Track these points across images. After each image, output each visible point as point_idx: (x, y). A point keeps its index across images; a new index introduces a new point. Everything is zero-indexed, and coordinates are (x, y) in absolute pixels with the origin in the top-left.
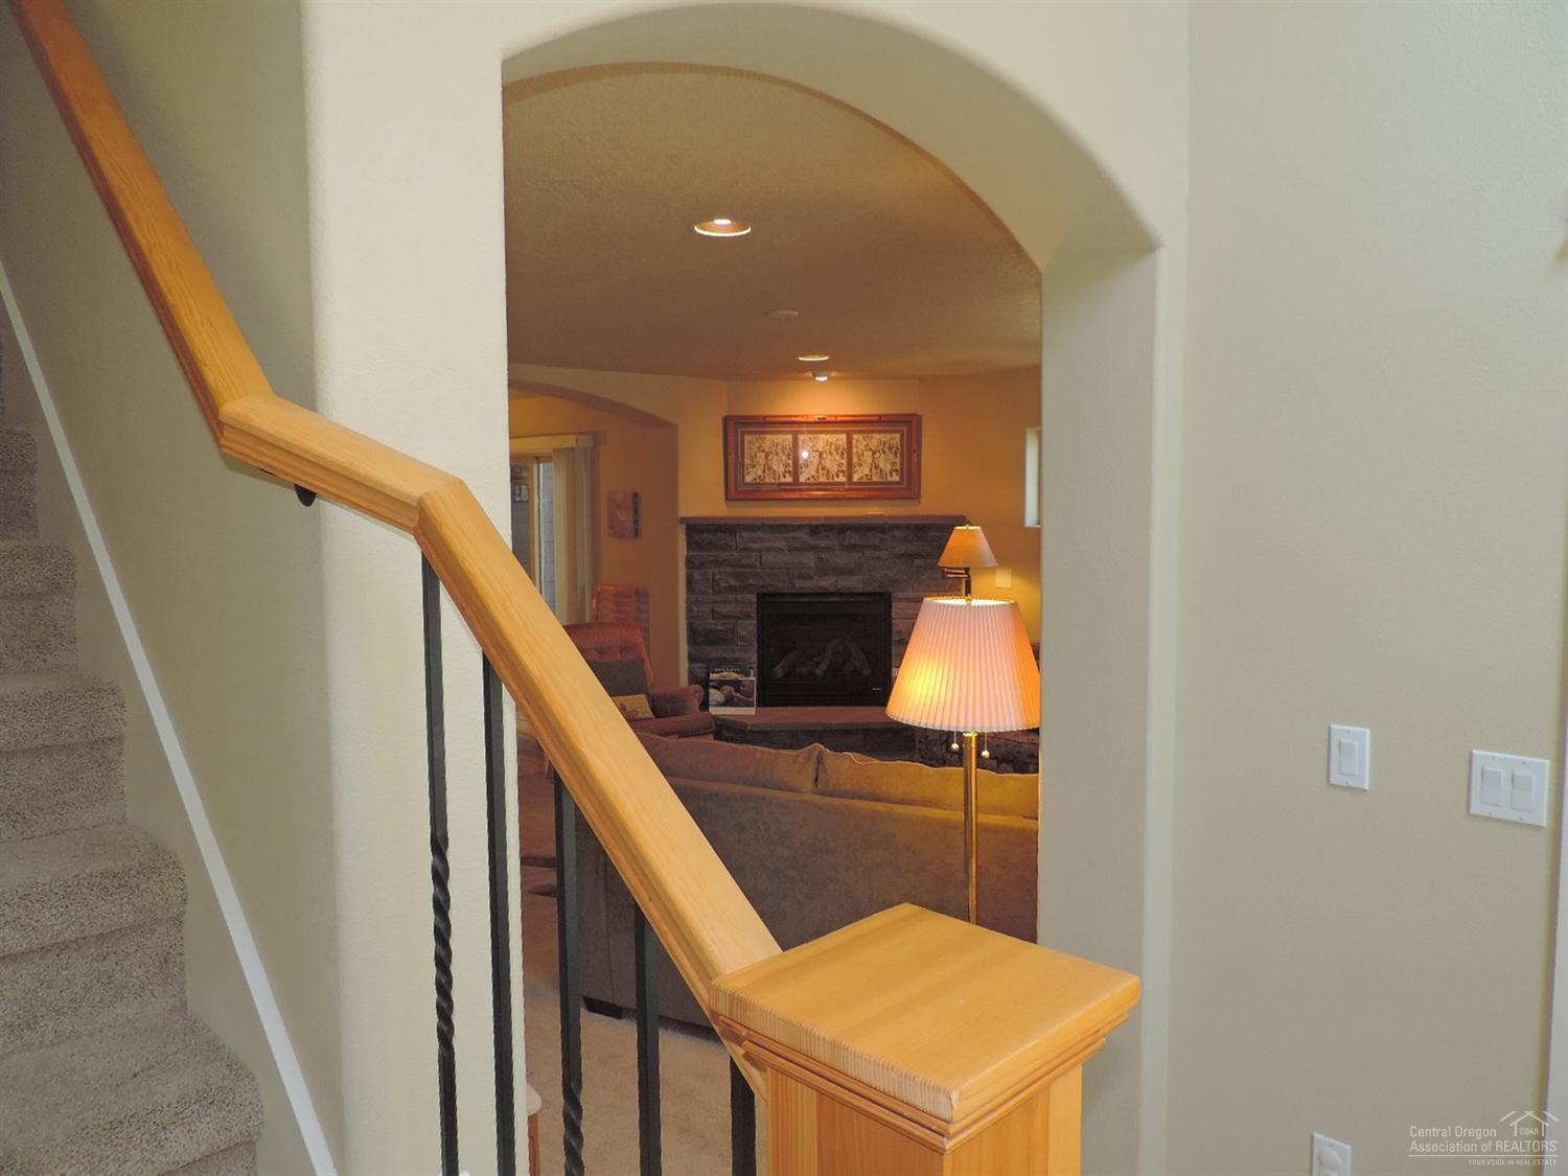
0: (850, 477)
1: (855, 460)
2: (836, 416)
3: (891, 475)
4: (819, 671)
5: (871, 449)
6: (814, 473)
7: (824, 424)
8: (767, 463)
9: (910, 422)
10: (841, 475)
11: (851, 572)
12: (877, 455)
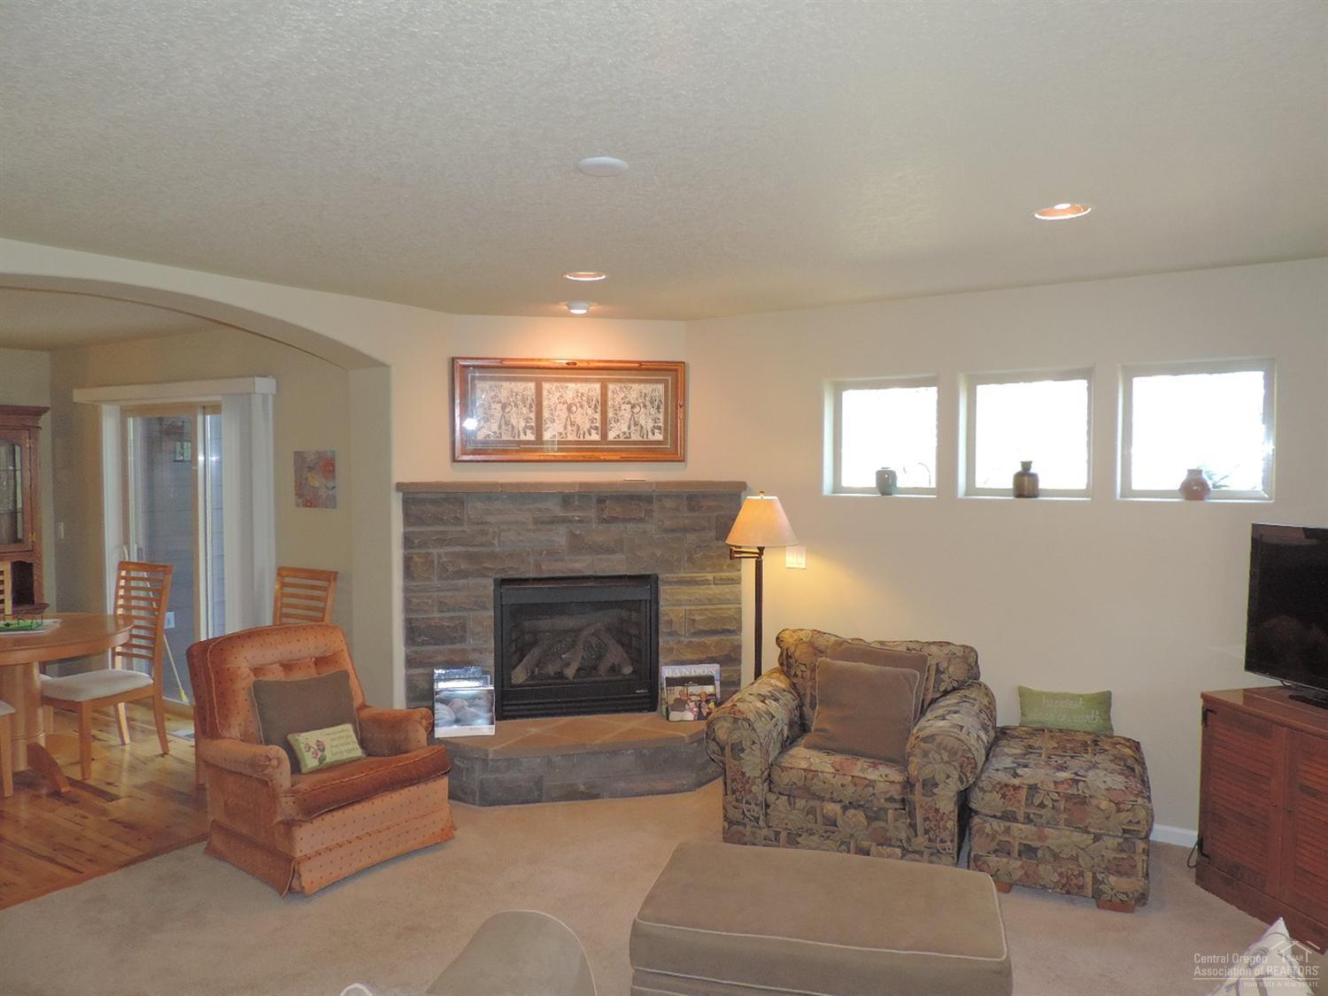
0: (604, 435)
1: (610, 414)
2: (588, 361)
3: (653, 434)
4: (570, 672)
5: (629, 403)
6: (562, 430)
7: (573, 369)
8: (503, 416)
9: (676, 370)
10: (593, 432)
11: (611, 551)
12: (636, 410)
